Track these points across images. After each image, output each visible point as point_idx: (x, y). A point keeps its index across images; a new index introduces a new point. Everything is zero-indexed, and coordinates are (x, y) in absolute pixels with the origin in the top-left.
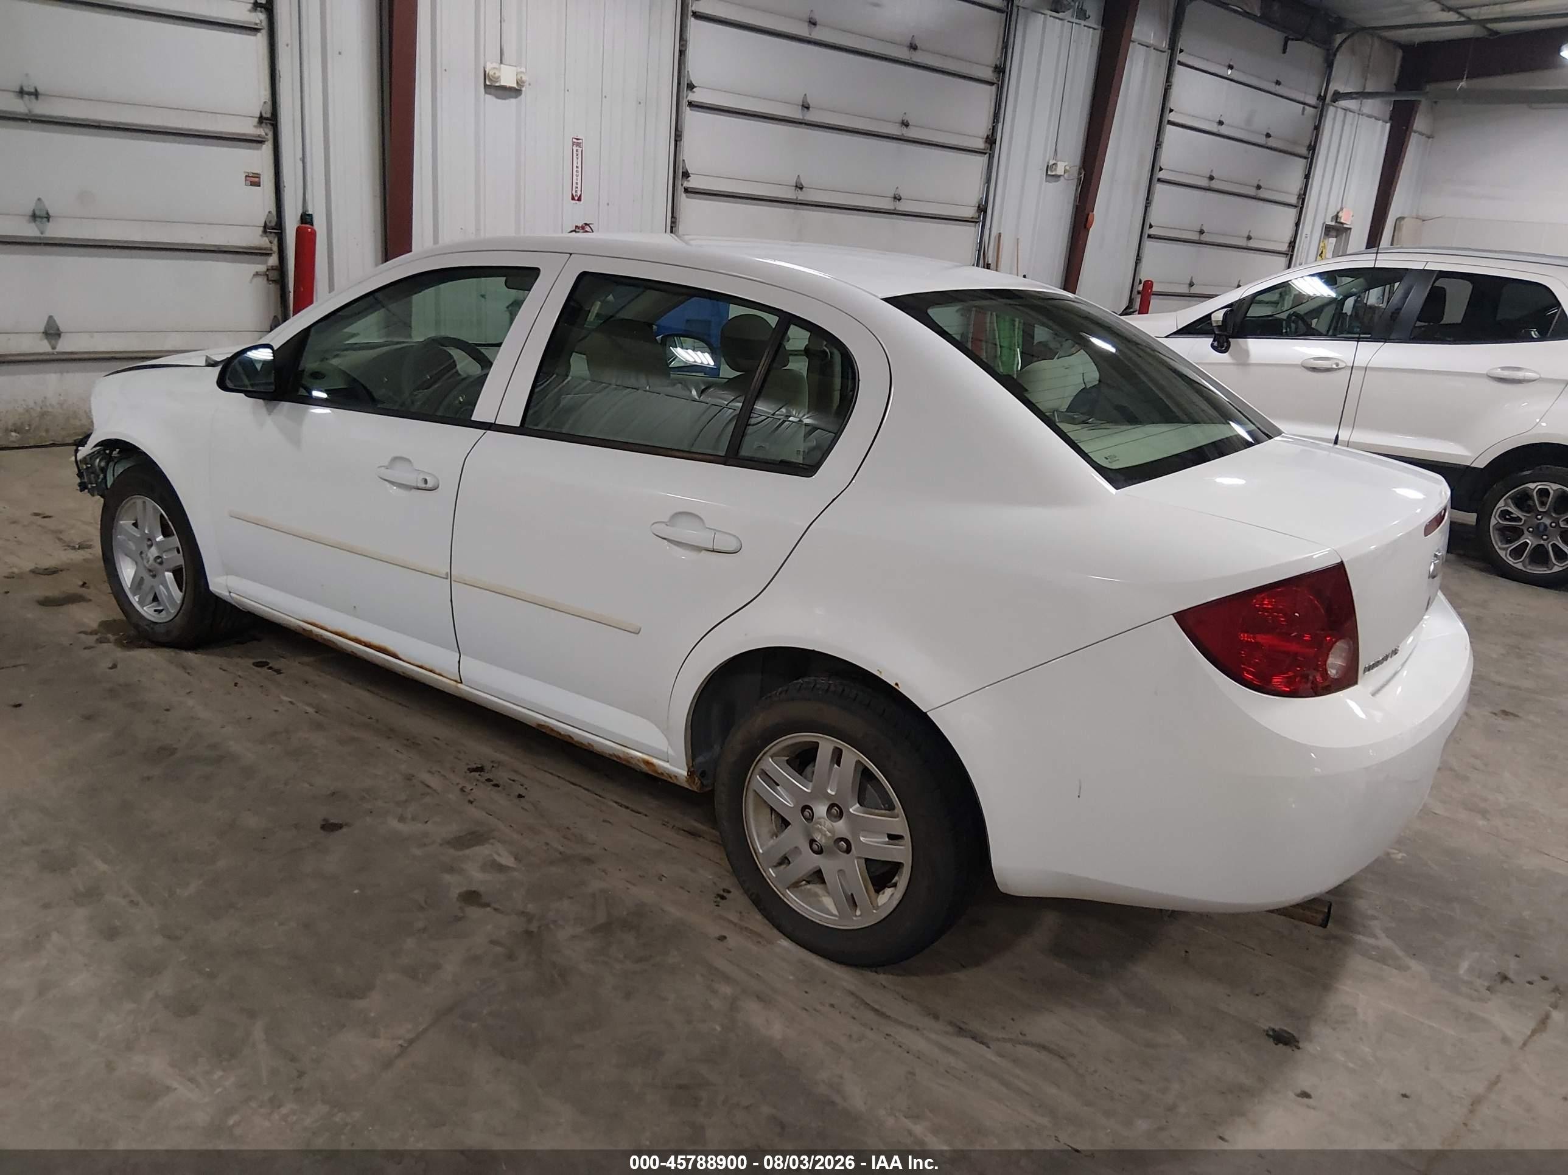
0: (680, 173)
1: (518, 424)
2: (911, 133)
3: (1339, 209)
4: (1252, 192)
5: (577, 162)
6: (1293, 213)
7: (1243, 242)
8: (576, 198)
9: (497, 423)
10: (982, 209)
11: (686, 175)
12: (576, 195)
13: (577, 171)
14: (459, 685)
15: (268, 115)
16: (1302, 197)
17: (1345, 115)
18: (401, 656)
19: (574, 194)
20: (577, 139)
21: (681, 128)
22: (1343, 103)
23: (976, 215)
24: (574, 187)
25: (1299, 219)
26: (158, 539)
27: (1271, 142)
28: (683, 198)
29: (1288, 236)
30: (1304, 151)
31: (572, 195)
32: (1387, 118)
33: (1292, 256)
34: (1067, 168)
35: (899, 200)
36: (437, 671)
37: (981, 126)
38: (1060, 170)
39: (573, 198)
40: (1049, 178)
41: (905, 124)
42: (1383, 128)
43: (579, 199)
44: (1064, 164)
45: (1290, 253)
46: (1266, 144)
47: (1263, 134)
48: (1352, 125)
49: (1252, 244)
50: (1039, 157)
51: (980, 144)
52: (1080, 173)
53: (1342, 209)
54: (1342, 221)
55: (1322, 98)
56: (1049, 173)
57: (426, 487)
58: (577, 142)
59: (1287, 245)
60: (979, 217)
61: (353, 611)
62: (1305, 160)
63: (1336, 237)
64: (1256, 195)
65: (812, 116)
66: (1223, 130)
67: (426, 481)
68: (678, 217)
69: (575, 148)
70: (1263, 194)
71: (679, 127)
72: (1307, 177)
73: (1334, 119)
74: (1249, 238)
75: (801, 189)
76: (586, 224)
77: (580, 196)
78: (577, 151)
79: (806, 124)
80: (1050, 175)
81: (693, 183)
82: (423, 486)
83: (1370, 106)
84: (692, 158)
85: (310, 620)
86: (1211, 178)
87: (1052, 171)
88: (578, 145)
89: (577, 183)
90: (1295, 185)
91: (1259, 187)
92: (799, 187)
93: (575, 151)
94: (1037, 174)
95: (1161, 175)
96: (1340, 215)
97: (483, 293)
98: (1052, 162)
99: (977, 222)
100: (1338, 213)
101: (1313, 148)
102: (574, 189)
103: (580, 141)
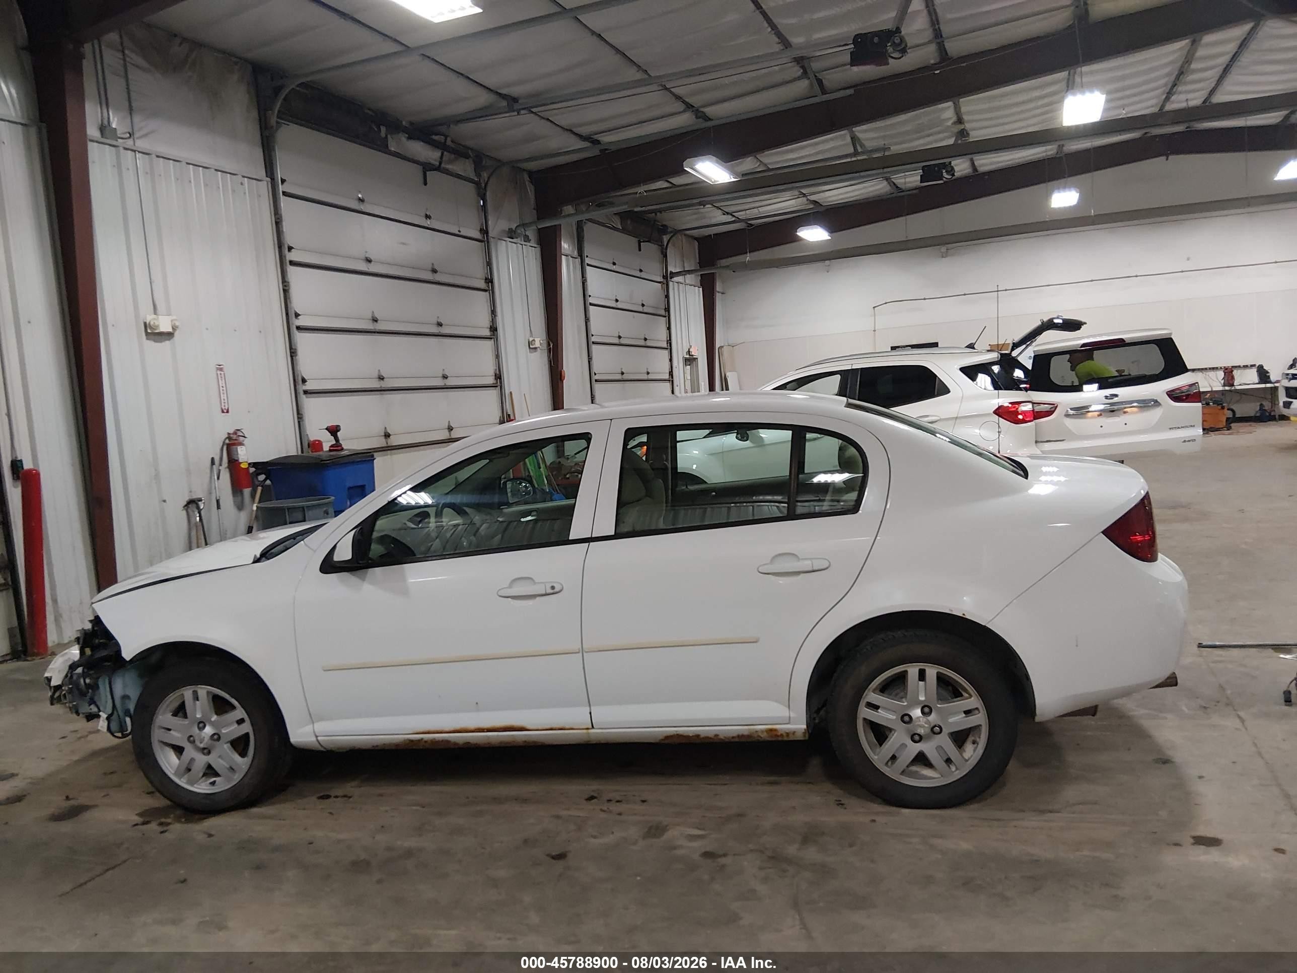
0: (297, 381)
1: (613, 534)
2: (445, 330)
3: (689, 347)
4: (642, 343)
5: (222, 383)
6: (666, 352)
7: (645, 377)
8: (225, 411)
9: (593, 536)
10: (498, 377)
11: (304, 381)
12: (225, 409)
13: (223, 390)
14: (593, 731)
16: (669, 342)
17: (678, 286)
18: (529, 727)
19: (223, 408)
20: (220, 365)
21: (295, 345)
22: (676, 279)
23: (495, 382)
24: (222, 402)
25: (671, 356)
26: (213, 719)
27: (646, 309)
28: (304, 399)
29: (667, 370)
30: (663, 312)
32: (699, 285)
33: (672, 381)
34: (541, 342)
35: (447, 378)
36: (567, 727)
37: (485, 321)
38: (537, 344)
39: (223, 412)
40: (531, 350)
41: (440, 324)
42: (699, 290)
43: (228, 412)
44: (539, 339)
45: (671, 379)
46: (642, 311)
47: (639, 305)
48: (683, 292)
49: (651, 377)
50: (522, 337)
51: (487, 333)
52: (549, 345)
53: (691, 346)
54: (693, 354)
55: (665, 277)
56: (531, 347)
57: (554, 591)
58: (220, 368)
59: (668, 374)
60: (497, 382)
61: (477, 707)
62: (665, 318)
63: (689, 365)
64: (645, 345)
65: (380, 326)
66: (619, 305)
67: (553, 588)
68: (303, 413)
69: (219, 372)
70: (649, 343)
71: (293, 344)
72: (669, 328)
73: (674, 289)
74: (648, 373)
75: (383, 379)
76: (237, 430)
77: (228, 409)
78: (221, 374)
79: (378, 333)
80: (532, 348)
81: (309, 386)
82: (552, 591)
83: (690, 278)
84: (305, 369)
85: (422, 730)
86: (620, 337)
87: (532, 345)
88: (221, 370)
89: (224, 400)
90: (663, 335)
91: (645, 339)
92: (381, 378)
93: (219, 374)
94: (523, 349)
95: (593, 339)
96: (691, 350)
97: (164, 498)
98: (531, 339)
99: (496, 386)
100: (689, 349)
101: (668, 310)
102: (223, 404)
103: (221, 367)
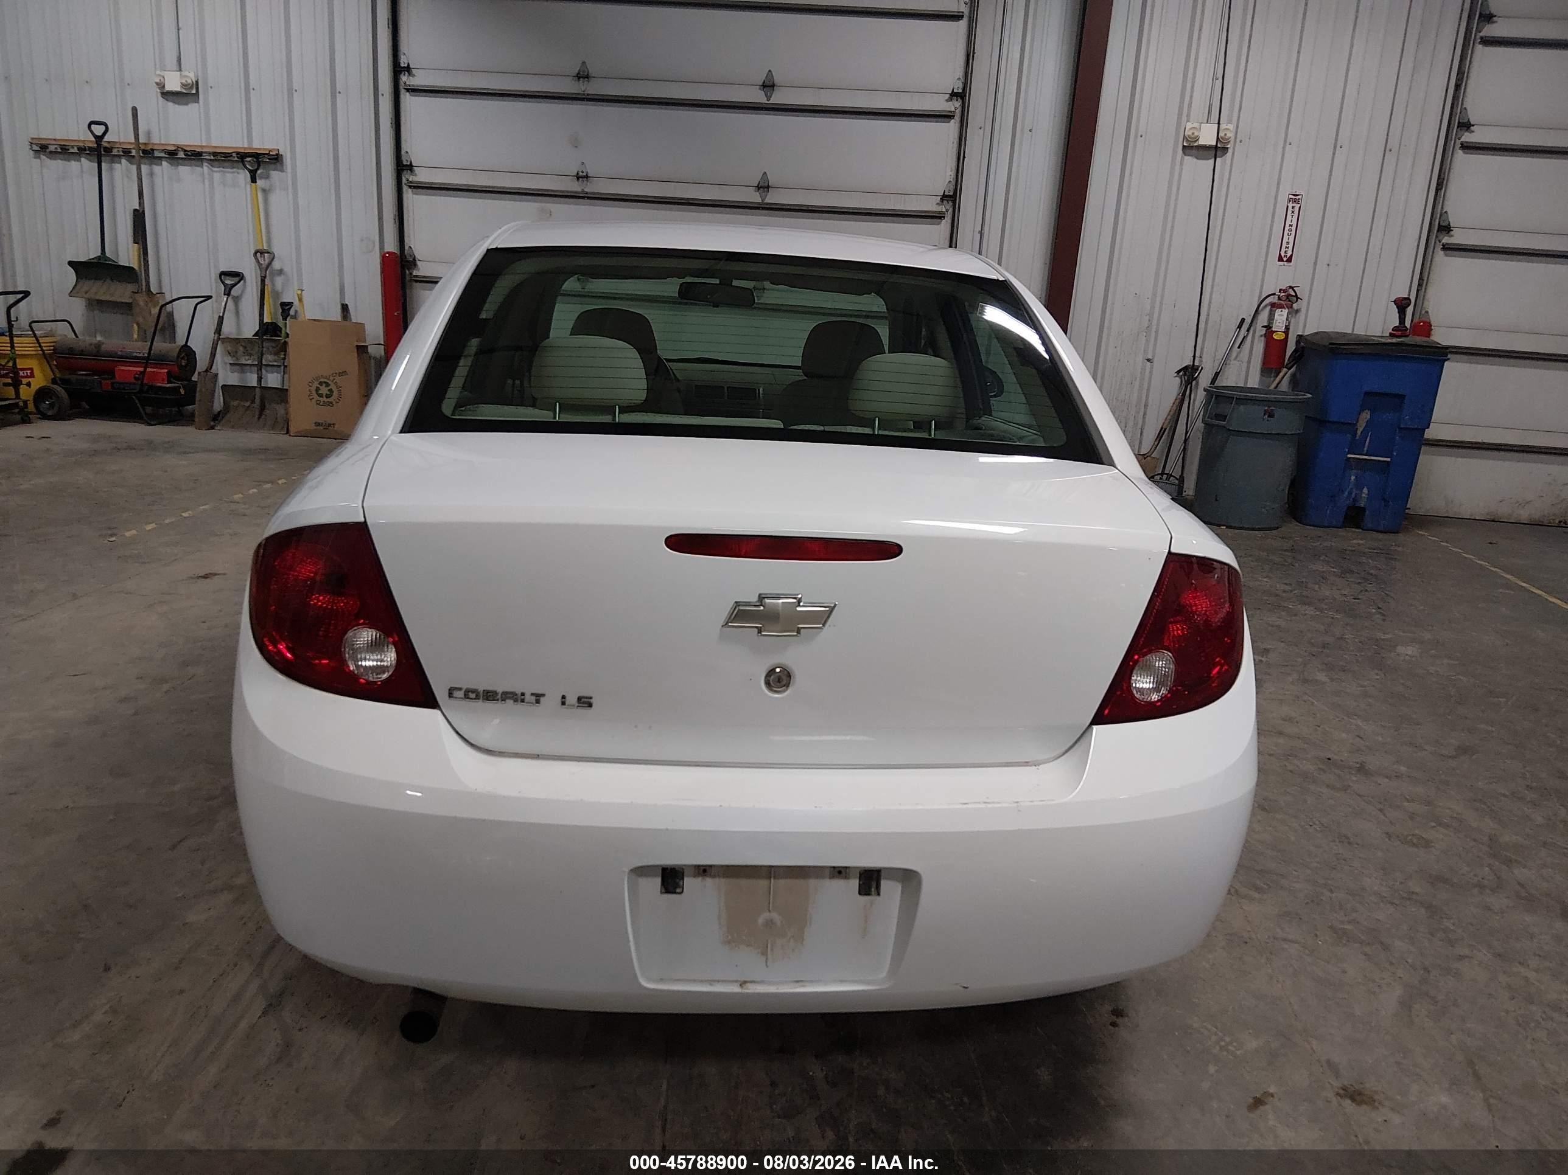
5: (1292, 220)
8: (1285, 259)
12: (1285, 256)
13: (1290, 230)
15: (951, 193)
19: (1283, 254)
20: (1296, 195)
24: (1284, 247)
28: (1440, 257)
31: (1280, 255)
39: (1280, 259)
43: (1289, 260)
58: (1295, 199)
69: (1292, 205)
76: (1291, 287)
77: (1291, 256)
78: (1293, 208)
88: (1296, 201)
89: (1288, 243)
93: (1290, 208)
97: (1150, 357)
102: (1283, 249)
103: (1297, 197)
